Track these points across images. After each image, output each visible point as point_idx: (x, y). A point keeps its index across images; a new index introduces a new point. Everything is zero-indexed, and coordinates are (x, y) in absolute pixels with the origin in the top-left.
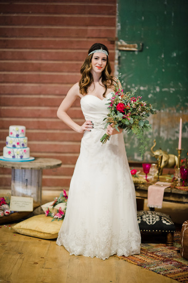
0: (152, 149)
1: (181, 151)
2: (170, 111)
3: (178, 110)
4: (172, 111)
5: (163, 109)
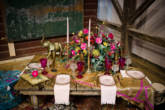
0: (42, 41)
2: (40, 6)
5: (35, 6)
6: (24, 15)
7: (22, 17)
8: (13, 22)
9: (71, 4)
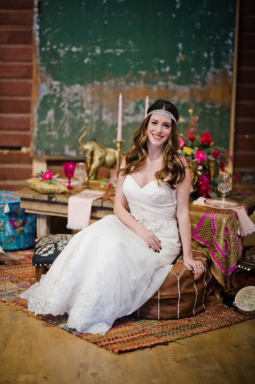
0: (80, 139)
1: (121, 143)
2: (116, 82)
3: (128, 82)
4: (119, 83)
5: (106, 81)
6: (76, 101)
7: (72, 103)
8: (51, 113)
9: (198, 84)
